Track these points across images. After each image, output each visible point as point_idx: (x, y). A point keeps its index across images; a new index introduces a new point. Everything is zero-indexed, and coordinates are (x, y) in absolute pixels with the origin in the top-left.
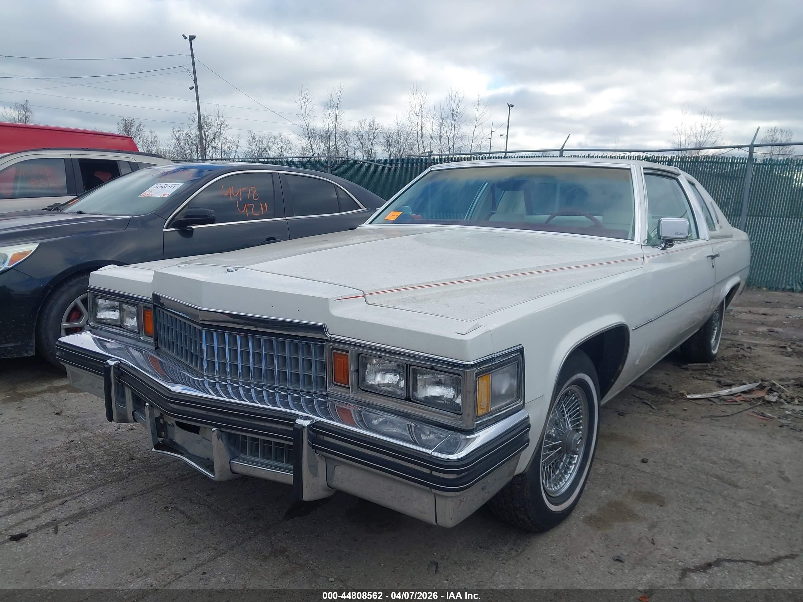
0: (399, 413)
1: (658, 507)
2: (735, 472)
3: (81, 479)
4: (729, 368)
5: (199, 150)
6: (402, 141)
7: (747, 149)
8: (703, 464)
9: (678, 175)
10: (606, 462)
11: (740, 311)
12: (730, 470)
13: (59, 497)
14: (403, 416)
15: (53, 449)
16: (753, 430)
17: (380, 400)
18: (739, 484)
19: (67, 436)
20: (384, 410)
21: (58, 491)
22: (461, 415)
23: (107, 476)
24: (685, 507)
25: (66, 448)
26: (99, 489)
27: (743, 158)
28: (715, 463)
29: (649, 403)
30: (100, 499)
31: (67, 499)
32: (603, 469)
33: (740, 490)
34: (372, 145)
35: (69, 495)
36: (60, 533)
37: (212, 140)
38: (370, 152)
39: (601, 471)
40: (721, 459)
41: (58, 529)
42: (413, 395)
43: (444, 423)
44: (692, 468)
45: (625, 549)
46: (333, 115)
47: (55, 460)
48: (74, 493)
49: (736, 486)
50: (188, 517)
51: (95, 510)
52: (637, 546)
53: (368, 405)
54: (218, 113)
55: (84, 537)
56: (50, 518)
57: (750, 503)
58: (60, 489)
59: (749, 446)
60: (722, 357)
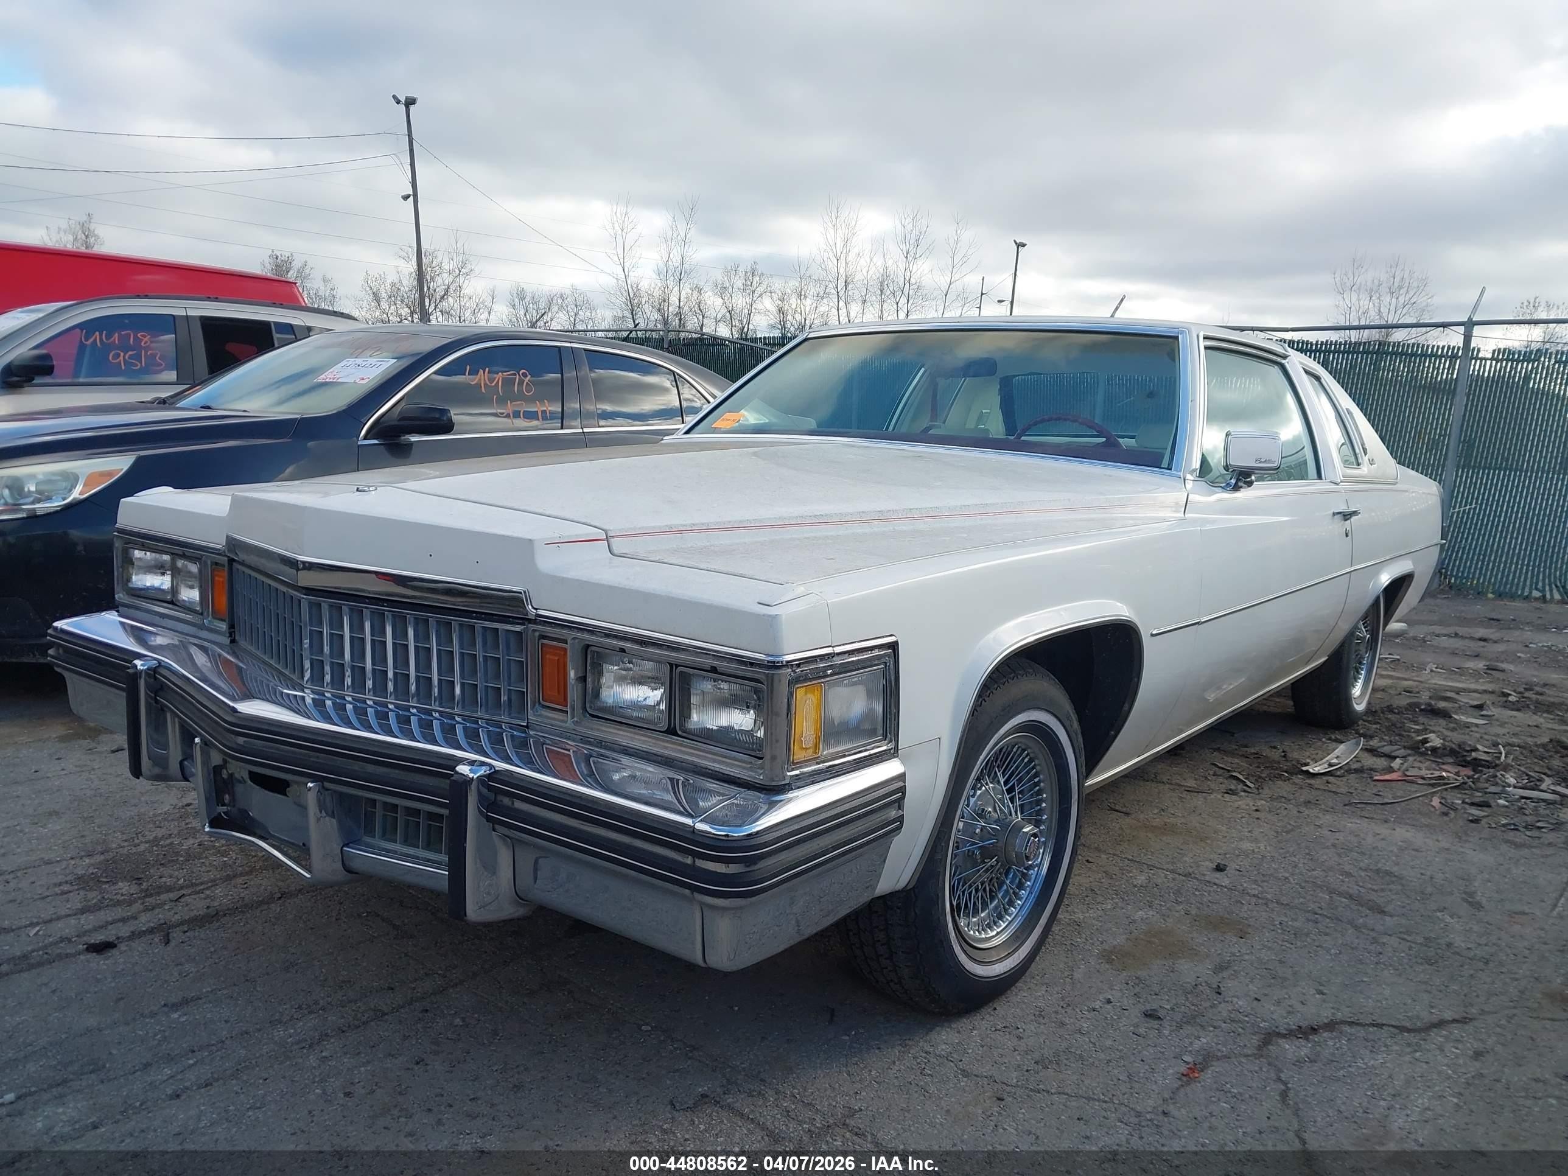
0: (655, 758)
1: (1235, 939)
2: (1382, 890)
3: (207, 864)
4: (1399, 725)
5: (415, 316)
6: (807, 309)
7: (1462, 329)
8: (1326, 876)
9: (1285, 357)
10: (1151, 867)
11: (1437, 632)
12: (1375, 887)
13: (169, 889)
14: (659, 763)
15: (155, 815)
16: (1427, 826)
17: (621, 733)
18: (1389, 908)
19: (179, 796)
20: (627, 751)
21: (169, 881)
22: (761, 758)
23: (253, 860)
24: (1283, 941)
25: (178, 815)
26: (240, 880)
27: (1454, 347)
28: (1349, 875)
29: (1241, 777)
30: (242, 895)
31: (183, 892)
32: (1143, 878)
33: (1388, 919)
34: (749, 315)
35: (187, 887)
36: (173, 943)
37: (442, 297)
38: (746, 330)
39: (1140, 882)
40: (1361, 868)
41: (170, 938)
42: (681, 725)
43: (732, 774)
44: (1306, 882)
45: (1168, 1000)
46: (676, 254)
47: (160, 833)
48: (196, 885)
49: (1383, 912)
50: (395, 927)
51: (232, 911)
52: (1189, 996)
53: (600, 743)
54: (454, 246)
55: (215, 951)
56: (155, 920)
57: (1404, 939)
58: (171, 877)
59: (1417, 850)
60: (1388, 706)
